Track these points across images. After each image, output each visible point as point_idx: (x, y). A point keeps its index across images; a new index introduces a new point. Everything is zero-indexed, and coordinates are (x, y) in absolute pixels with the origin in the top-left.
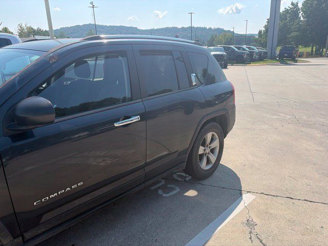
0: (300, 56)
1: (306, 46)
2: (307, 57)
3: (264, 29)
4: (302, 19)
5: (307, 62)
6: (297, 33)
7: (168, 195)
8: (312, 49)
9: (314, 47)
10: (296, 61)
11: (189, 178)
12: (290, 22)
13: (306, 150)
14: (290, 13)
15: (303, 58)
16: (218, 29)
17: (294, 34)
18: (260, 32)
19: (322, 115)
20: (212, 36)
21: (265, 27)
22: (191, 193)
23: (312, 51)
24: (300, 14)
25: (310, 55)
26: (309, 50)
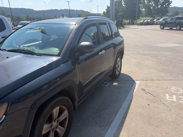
0: (125, 25)
1: (127, 19)
2: (127, 25)
3: (106, 11)
4: (124, 5)
5: (129, 27)
6: (122, 13)
7: (107, 86)
8: (129, 21)
9: (130, 20)
10: (124, 27)
11: (110, 79)
12: (118, 7)
13: (149, 64)
14: (118, 3)
15: (126, 25)
16: (81, 10)
17: (121, 13)
18: (104, 12)
19: (148, 50)
20: (79, 14)
21: (106, 9)
22: (115, 84)
23: (129, 22)
24: (123, 3)
25: (129, 24)
26: (128, 21)
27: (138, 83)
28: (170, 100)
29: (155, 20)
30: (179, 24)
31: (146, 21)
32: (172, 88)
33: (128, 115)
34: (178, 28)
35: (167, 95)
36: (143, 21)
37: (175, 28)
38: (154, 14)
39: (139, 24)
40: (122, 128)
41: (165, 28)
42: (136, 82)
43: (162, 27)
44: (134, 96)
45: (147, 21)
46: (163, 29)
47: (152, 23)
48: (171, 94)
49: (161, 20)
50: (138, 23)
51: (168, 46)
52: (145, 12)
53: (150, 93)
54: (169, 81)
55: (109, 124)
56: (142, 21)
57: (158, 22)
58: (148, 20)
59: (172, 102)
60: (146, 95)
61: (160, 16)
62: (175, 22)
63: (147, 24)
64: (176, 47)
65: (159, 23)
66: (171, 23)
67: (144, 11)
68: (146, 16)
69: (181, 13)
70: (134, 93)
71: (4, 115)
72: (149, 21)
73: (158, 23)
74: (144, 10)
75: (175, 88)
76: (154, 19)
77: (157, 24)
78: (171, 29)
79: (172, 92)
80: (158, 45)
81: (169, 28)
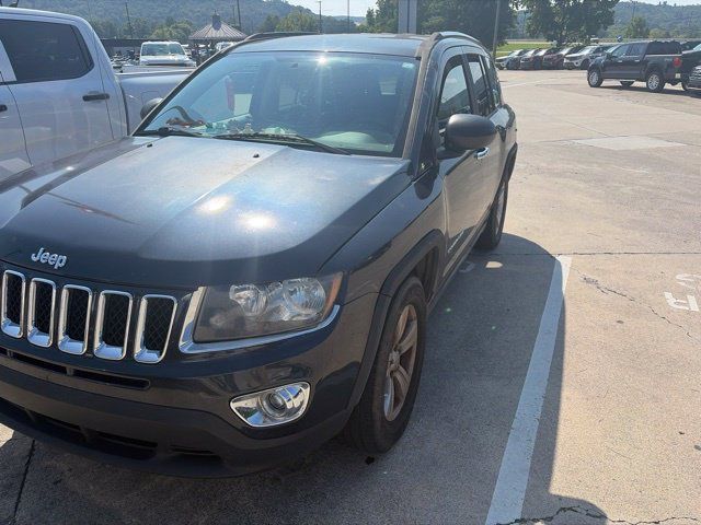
3: (376, 8)
13: (582, 203)
17: (434, 21)
18: (370, 13)
19: (564, 159)
21: (379, 2)
22: (492, 265)
27: (565, 262)
28: (681, 307)
29: (564, 52)
30: (655, 69)
31: (530, 54)
32: (677, 277)
33: (567, 349)
34: (654, 82)
35: (668, 295)
36: (520, 54)
37: (643, 84)
38: (561, 29)
39: (505, 63)
40: (560, 380)
41: (605, 83)
42: (559, 258)
43: (594, 81)
44: (566, 298)
45: (535, 53)
46: (598, 85)
47: (552, 64)
48: (681, 294)
49: (586, 52)
50: (501, 60)
51: (632, 148)
52: (530, 19)
53: (613, 288)
54: (661, 256)
55: (518, 372)
56: (517, 52)
57: (575, 58)
58: (540, 50)
59: (689, 312)
60: (604, 296)
61: (582, 38)
62: (644, 62)
63: (536, 64)
64: (658, 150)
65: (580, 62)
66: (627, 63)
67: (526, 12)
68: (533, 35)
69: (654, 27)
70: (564, 289)
71: (336, 302)
72: (542, 53)
73: (574, 62)
74: (525, 8)
75: (686, 275)
76: (560, 47)
77: (571, 67)
78: (626, 86)
79: (679, 286)
80: (595, 142)
81: (617, 83)
